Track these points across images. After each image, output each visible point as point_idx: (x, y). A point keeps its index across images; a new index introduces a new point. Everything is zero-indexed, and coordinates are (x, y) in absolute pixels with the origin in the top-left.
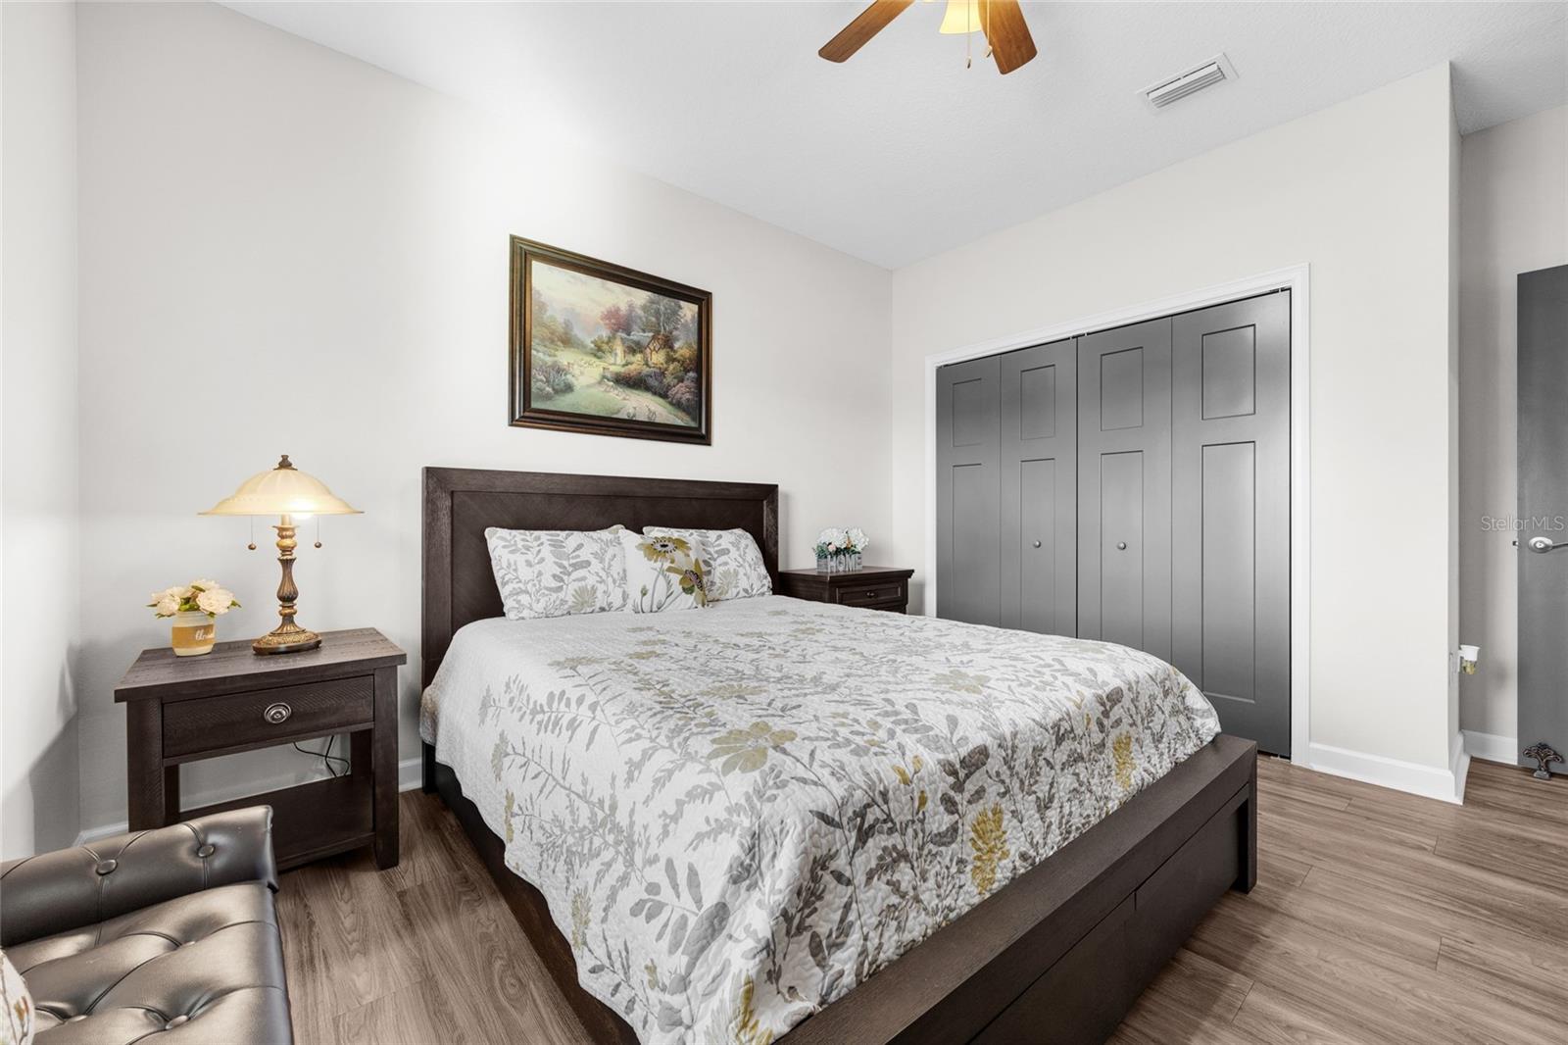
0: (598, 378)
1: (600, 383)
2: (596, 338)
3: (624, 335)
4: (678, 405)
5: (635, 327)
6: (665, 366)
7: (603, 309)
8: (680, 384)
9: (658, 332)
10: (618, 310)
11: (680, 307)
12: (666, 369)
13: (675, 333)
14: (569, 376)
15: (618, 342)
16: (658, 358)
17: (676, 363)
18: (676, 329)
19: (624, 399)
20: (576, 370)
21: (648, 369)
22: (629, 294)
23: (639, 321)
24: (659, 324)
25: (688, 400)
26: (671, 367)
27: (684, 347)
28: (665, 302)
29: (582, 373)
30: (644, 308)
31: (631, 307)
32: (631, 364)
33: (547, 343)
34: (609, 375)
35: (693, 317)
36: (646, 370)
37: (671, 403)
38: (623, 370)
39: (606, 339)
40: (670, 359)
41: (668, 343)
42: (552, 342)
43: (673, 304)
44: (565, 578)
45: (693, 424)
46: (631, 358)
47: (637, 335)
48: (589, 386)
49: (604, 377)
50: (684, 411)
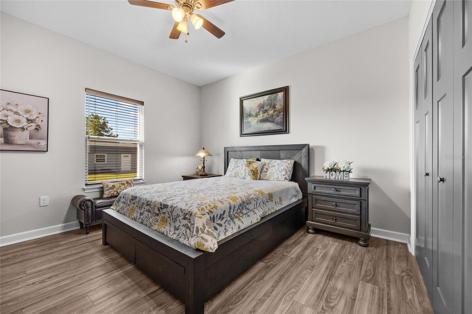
0: (256, 122)
1: (257, 123)
2: (256, 112)
3: (262, 109)
4: (277, 124)
5: (265, 106)
6: (273, 113)
7: (257, 105)
8: (278, 117)
9: (271, 105)
10: (261, 103)
11: (278, 95)
12: (274, 114)
13: (276, 103)
14: (250, 123)
15: (261, 111)
16: (271, 112)
17: (276, 112)
18: (276, 102)
19: (263, 126)
20: (252, 122)
21: (269, 116)
22: (263, 98)
23: (266, 104)
24: (271, 103)
25: (281, 121)
26: (275, 113)
27: (279, 105)
28: (273, 96)
29: (253, 122)
30: (267, 100)
31: (264, 101)
32: (264, 116)
33: (246, 117)
34: (259, 120)
35: (282, 96)
36: (268, 116)
37: (275, 124)
38: (262, 118)
39: (258, 112)
40: (275, 111)
41: (274, 107)
42: (247, 117)
43: (275, 95)
44: (234, 169)
45: (282, 128)
46: (264, 114)
47: (266, 108)
48: (255, 125)
49: (258, 121)
50: (279, 125)
